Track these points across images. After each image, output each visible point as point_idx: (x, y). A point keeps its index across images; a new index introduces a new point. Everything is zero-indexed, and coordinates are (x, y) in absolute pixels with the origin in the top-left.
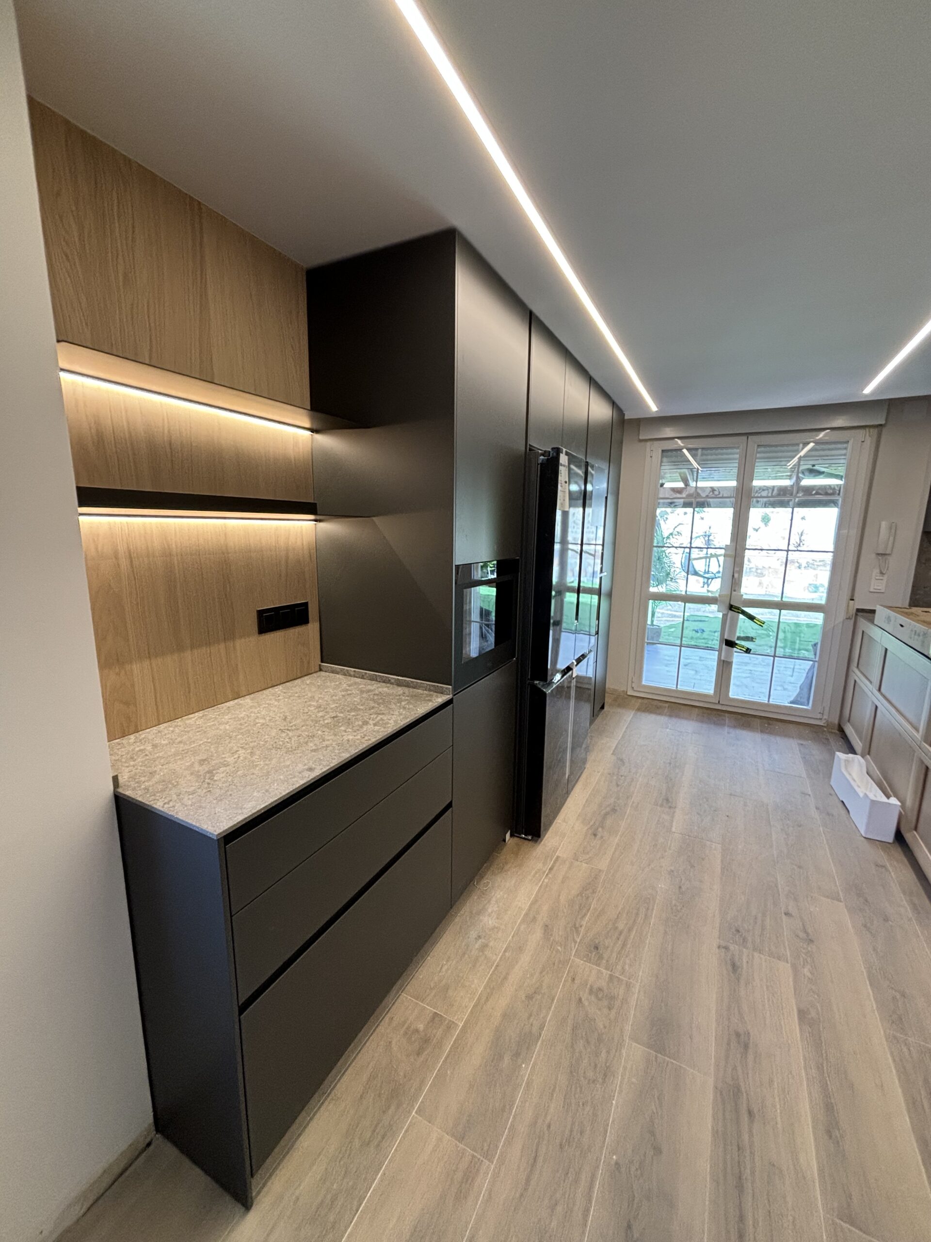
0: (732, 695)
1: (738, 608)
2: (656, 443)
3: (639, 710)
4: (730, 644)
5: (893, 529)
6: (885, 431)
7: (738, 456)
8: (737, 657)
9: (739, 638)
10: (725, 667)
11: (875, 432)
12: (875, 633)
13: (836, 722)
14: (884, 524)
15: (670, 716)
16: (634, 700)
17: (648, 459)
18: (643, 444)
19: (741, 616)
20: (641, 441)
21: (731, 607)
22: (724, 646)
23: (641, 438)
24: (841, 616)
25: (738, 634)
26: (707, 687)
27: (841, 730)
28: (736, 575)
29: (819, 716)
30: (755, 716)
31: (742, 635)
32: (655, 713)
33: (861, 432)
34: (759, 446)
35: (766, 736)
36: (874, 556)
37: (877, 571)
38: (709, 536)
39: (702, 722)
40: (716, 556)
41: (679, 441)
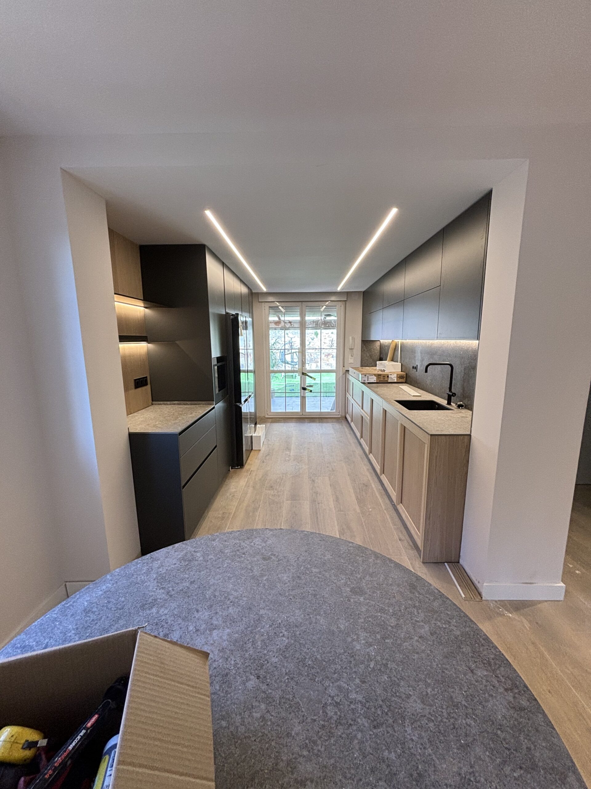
0: (307, 411)
1: (306, 374)
2: (266, 303)
3: (271, 422)
4: (304, 389)
5: (353, 339)
6: (347, 302)
7: (299, 310)
8: (307, 394)
9: (307, 386)
10: (303, 398)
11: (344, 303)
12: (351, 378)
13: (344, 415)
14: (350, 338)
15: (284, 423)
16: (268, 420)
17: (263, 310)
18: (261, 303)
19: (307, 377)
20: (259, 302)
21: (303, 374)
22: (302, 390)
23: (260, 301)
24: (341, 374)
25: (307, 385)
26: (298, 409)
27: (346, 418)
28: (303, 360)
29: (338, 414)
30: (316, 418)
31: (308, 385)
32: (278, 422)
33: (340, 302)
34: (306, 306)
35: (320, 424)
36: (349, 350)
37: (350, 355)
38: (291, 343)
39: (297, 423)
40: (296, 352)
41: (277, 303)
